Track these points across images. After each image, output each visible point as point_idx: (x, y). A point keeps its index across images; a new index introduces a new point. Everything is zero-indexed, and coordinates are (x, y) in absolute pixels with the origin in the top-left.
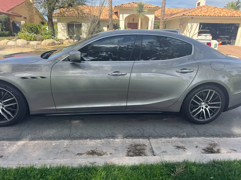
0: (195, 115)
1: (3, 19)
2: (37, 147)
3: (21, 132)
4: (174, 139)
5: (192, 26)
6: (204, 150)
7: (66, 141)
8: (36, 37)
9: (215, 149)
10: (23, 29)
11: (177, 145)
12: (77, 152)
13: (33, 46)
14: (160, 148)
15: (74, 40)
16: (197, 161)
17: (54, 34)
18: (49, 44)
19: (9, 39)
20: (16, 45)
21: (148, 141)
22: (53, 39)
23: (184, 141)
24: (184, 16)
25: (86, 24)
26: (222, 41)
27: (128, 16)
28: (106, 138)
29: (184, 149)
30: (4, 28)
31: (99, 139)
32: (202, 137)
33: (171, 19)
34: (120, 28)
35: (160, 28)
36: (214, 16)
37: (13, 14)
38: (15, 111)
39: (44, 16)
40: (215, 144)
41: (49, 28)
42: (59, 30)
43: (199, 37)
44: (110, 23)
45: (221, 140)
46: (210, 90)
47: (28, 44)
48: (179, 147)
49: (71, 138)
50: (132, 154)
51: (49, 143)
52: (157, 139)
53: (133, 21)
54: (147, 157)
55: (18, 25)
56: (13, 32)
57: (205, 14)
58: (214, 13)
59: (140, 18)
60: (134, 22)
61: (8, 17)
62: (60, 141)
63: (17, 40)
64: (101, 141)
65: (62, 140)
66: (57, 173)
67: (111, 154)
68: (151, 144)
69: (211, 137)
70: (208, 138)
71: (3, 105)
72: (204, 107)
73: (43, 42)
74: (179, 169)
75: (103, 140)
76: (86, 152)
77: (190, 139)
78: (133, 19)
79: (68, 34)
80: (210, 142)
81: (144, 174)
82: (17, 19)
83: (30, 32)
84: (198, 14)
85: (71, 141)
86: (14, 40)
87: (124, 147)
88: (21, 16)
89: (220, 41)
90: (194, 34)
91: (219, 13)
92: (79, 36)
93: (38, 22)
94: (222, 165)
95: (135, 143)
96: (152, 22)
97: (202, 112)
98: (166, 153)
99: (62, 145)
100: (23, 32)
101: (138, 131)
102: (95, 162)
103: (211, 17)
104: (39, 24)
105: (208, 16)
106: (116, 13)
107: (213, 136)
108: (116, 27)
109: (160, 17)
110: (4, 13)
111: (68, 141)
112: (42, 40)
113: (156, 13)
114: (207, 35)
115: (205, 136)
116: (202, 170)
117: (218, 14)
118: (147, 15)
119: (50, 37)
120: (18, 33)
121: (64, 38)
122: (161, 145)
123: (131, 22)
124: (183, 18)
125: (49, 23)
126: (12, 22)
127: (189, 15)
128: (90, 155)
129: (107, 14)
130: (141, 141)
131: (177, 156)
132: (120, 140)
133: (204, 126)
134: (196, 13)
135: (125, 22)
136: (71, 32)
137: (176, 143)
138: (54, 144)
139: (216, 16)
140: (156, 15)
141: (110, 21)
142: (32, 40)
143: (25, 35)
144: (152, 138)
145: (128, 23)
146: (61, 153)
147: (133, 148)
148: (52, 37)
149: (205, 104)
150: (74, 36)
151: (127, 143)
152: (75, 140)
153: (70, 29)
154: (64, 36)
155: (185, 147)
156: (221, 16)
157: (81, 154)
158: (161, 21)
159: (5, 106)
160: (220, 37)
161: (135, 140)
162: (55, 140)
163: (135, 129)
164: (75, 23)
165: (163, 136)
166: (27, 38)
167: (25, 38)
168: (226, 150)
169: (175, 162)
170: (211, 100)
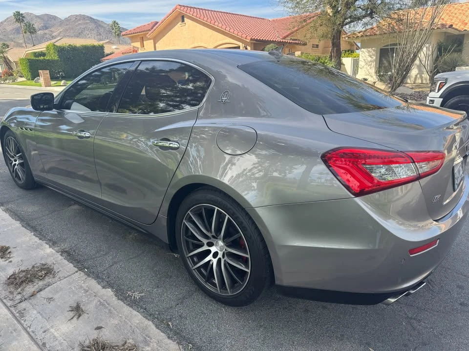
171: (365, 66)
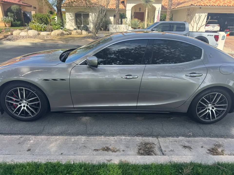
0: (202, 116)
1: (15, 9)
2: (59, 142)
3: (44, 128)
4: (180, 138)
5: (200, 17)
6: (209, 150)
7: (83, 137)
8: (46, 28)
9: (220, 150)
10: (34, 19)
11: (183, 145)
12: (93, 148)
13: (43, 36)
14: (168, 147)
15: (82, 30)
16: (203, 163)
17: (62, 24)
18: (58, 34)
19: (21, 30)
20: (28, 36)
21: (157, 139)
22: (62, 29)
23: (190, 140)
24: (192, 6)
25: (94, 14)
26: (230, 32)
27: (135, 6)
28: (118, 135)
29: (190, 149)
30: (16, 18)
31: (112, 136)
32: (207, 137)
33: (178, 9)
34: (127, 18)
35: (166, 18)
36: (224, 5)
37: (24, 4)
38: (38, 108)
39: (53, 6)
40: (219, 145)
41: (58, 19)
42: (67, 20)
43: (206, 27)
44: (116, 13)
45: (226, 141)
46: (217, 93)
47: (39, 34)
48: (186, 146)
49: (87, 134)
50: (142, 152)
51: (69, 139)
52: (165, 138)
53: (140, 10)
54: (157, 156)
55: (28, 15)
56: (24, 22)
57: (214, 4)
58: (223, 2)
59: (147, 8)
60: (140, 12)
61: (19, 8)
62: (78, 137)
63: (29, 31)
64: (114, 138)
65: (80, 136)
66: (80, 169)
67: (123, 151)
68: (159, 142)
69: (216, 137)
70: (213, 139)
71: (27, 103)
72: (210, 108)
73: (53, 33)
74: (187, 170)
75: (115, 137)
76: (101, 148)
77: (196, 139)
78: (140, 9)
79: (75, 24)
80: (215, 142)
81: (155, 173)
82: (27, 9)
83: (40, 22)
84: (206, 4)
85: (87, 137)
86: (26, 31)
87: (134, 145)
88: (31, 6)
89: (228, 32)
90: (202, 26)
91: (229, 3)
92: (87, 26)
93: (47, 12)
94: (226, 168)
95: (145, 141)
96: (159, 11)
97: (208, 113)
98: (174, 152)
99: (80, 140)
100: (33, 23)
101: (147, 130)
102: (111, 160)
103: (220, 7)
104: (48, 14)
105: (217, 6)
106: (123, 2)
107: (218, 136)
108: (122, 16)
109: (167, 6)
110: (16, 3)
111: (85, 137)
112: (52, 31)
113: (163, 2)
114: (214, 26)
115: (210, 136)
116: (207, 171)
117: (227, 3)
118: (154, 5)
119: (59, 27)
120: (29, 23)
121: (72, 28)
122: (169, 144)
123: (138, 11)
124: (191, 9)
125: (58, 14)
126: (23, 12)
127: (197, 5)
128: (105, 151)
129: (114, 3)
130: (150, 139)
131: (184, 156)
132: (131, 138)
133: (209, 126)
134: (205, 3)
135: (131, 12)
136: (79, 22)
137: (183, 142)
138: (73, 140)
139: (225, 6)
140: (163, 4)
141: (116, 11)
142: (42, 30)
143: (35, 26)
144: (160, 137)
145: (134, 13)
146: (79, 149)
147: (144, 146)
148: (61, 27)
149: (211, 106)
150: (82, 26)
151: (137, 141)
152: (91, 136)
153: (77, 19)
154: (72, 26)
155: (191, 147)
156: (230, 6)
157: (98, 150)
158: (168, 10)
159: (29, 104)
160: (229, 27)
161: (145, 138)
162: (74, 136)
163: (145, 127)
164: (82, 13)
165: (171, 136)
166: (37, 29)
167: (36, 29)
168: (230, 151)
169: (183, 162)
170: (218, 102)
171: (69, 22)
